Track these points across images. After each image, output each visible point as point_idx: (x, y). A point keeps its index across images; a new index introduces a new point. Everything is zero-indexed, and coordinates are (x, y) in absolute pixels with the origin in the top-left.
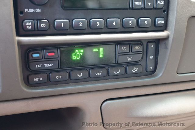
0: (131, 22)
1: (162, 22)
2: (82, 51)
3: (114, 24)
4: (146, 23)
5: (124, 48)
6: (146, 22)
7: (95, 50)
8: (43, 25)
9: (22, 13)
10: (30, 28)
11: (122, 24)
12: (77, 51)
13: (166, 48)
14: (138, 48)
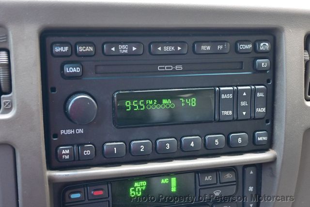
0: (218, 140)
1: (265, 138)
2: (144, 183)
3: (192, 144)
4: (240, 140)
5: (208, 178)
6: (240, 138)
7: (164, 181)
8: (87, 153)
9: (55, 136)
10: (67, 157)
11: (205, 144)
12: (136, 184)
13: (273, 175)
14: (229, 176)
